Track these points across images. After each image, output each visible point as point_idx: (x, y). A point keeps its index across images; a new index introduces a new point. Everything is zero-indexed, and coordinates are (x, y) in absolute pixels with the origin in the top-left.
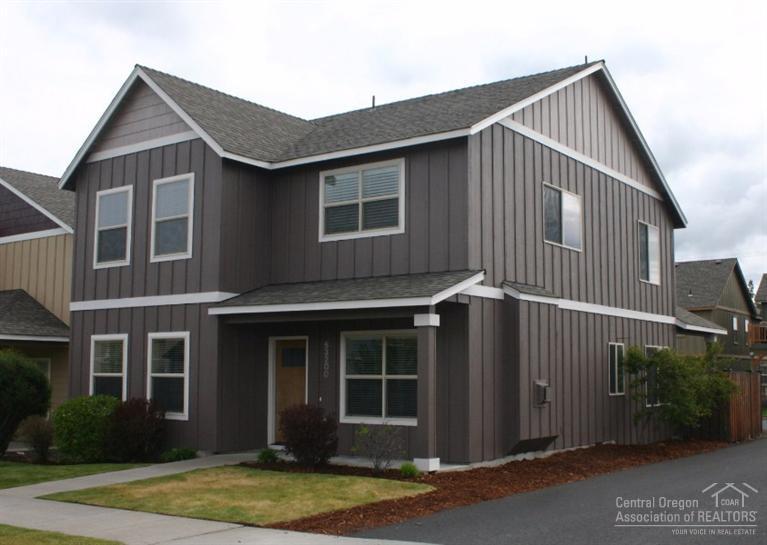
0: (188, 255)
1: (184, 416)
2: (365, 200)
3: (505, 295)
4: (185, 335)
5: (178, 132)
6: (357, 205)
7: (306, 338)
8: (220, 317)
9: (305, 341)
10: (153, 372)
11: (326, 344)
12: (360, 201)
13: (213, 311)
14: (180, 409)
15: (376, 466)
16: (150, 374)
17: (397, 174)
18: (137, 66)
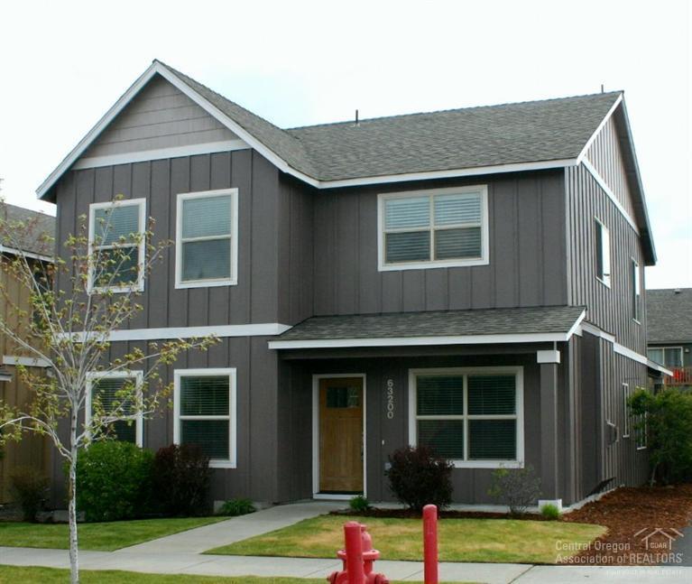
0: (233, 280)
1: (231, 463)
2: (439, 227)
3: (583, 331)
4: (231, 372)
5: (212, 140)
6: (427, 232)
7: (364, 375)
8: (281, 352)
9: (362, 378)
10: (181, 414)
11: (390, 383)
12: (432, 228)
13: (273, 345)
14: (226, 455)
15: (512, 511)
16: (177, 417)
17: (479, 200)
18: (155, 60)
